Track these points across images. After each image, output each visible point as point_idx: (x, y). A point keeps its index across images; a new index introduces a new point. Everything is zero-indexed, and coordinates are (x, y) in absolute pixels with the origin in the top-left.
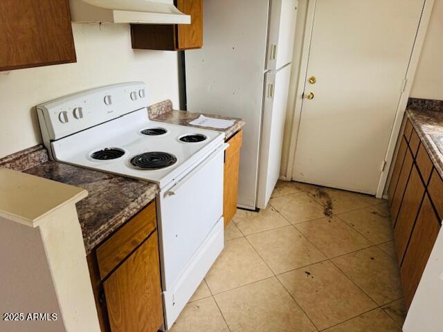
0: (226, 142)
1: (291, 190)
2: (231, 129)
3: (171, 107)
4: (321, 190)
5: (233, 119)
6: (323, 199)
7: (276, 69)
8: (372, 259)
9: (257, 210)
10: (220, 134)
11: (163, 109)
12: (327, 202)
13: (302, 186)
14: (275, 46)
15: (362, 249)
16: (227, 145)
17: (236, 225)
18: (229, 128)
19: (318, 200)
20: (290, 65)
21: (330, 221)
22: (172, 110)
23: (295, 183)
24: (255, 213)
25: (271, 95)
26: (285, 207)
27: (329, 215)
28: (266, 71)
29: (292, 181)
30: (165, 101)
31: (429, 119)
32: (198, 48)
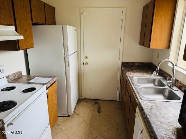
0: (47, 89)
1: (84, 103)
2: (50, 82)
3: (21, 74)
4: (96, 101)
5: (52, 77)
6: (97, 105)
7: (69, 55)
8: (117, 130)
9: (69, 116)
10: (43, 86)
11: (16, 76)
12: (99, 106)
13: (88, 101)
14: (67, 46)
15: (113, 126)
16: (47, 91)
17: (59, 125)
18: (49, 82)
19: (95, 106)
20: (77, 52)
21: (100, 115)
22: (22, 75)
23: (85, 100)
24: (68, 118)
25: (68, 66)
26: (81, 112)
27: (99, 112)
28: (65, 56)
29: (85, 99)
30: (18, 72)
31: (129, 70)
32: (32, 48)
